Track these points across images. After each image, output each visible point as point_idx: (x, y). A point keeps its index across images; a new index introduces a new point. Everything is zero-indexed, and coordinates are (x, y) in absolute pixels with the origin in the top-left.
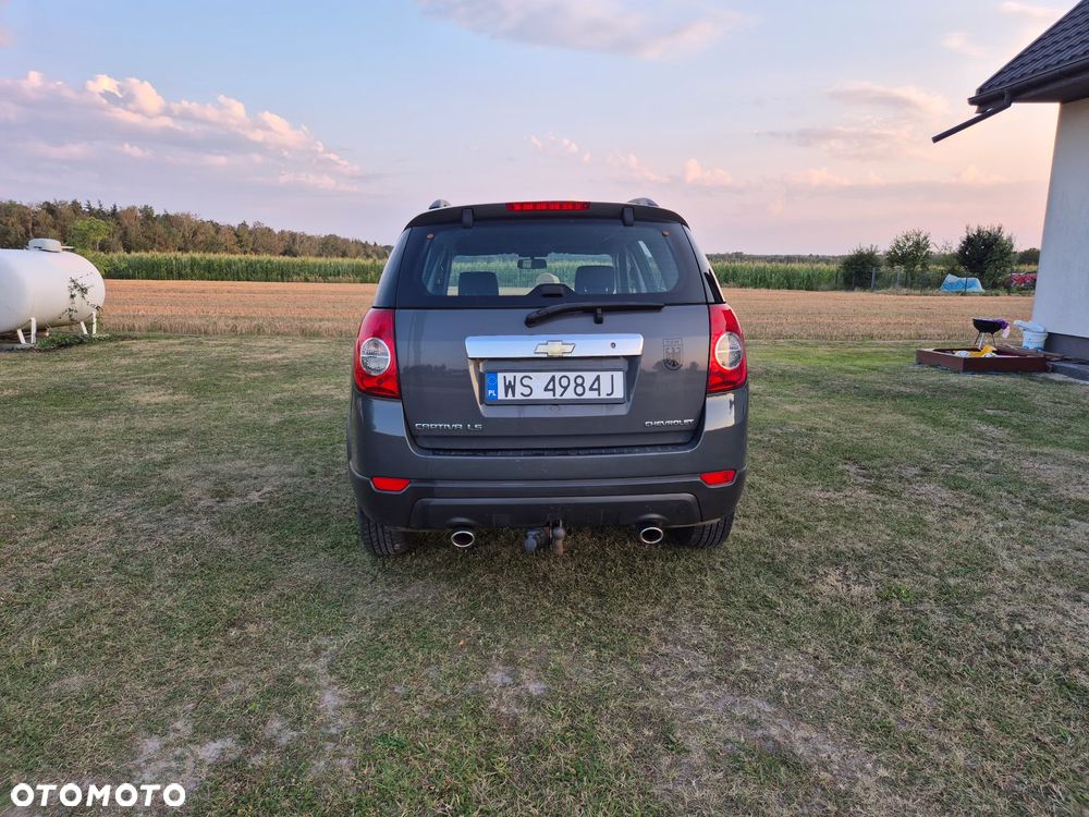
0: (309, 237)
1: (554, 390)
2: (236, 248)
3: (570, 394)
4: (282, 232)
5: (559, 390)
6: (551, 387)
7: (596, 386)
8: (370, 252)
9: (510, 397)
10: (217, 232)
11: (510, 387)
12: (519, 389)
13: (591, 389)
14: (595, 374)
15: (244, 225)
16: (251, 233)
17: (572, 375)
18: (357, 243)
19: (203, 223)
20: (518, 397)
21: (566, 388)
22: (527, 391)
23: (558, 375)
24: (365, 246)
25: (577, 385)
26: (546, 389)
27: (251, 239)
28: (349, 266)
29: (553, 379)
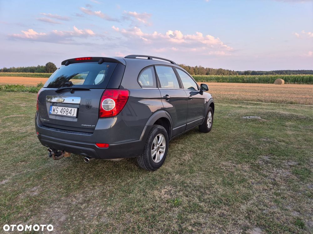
0: (214, 70)
1: (62, 112)
2: (193, 73)
3: (65, 114)
4: (207, 68)
5: (63, 112)
6: (61, 111)
7: (70, 112)
8: (231, 73)
9: (53, 113)
10: (189, 69)
11: (54, 110)
12: (56, 111)
13: (69, 113)
14: (71, 108)
15: (197, 67)
16: (198, 69)
17: (66, 108)
18: (228, 70)
19: (186, 66)
20: (55, 113)
21: (64, 112)
22: (57, 112)
23: (64, 108)
24: (230, 71)
25: (67, 111)
26: (61, 112)
27: (198, 71)
28: (215, 77)
29: (62, 109)
